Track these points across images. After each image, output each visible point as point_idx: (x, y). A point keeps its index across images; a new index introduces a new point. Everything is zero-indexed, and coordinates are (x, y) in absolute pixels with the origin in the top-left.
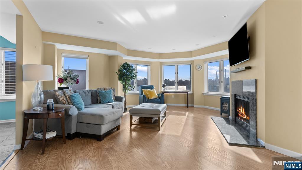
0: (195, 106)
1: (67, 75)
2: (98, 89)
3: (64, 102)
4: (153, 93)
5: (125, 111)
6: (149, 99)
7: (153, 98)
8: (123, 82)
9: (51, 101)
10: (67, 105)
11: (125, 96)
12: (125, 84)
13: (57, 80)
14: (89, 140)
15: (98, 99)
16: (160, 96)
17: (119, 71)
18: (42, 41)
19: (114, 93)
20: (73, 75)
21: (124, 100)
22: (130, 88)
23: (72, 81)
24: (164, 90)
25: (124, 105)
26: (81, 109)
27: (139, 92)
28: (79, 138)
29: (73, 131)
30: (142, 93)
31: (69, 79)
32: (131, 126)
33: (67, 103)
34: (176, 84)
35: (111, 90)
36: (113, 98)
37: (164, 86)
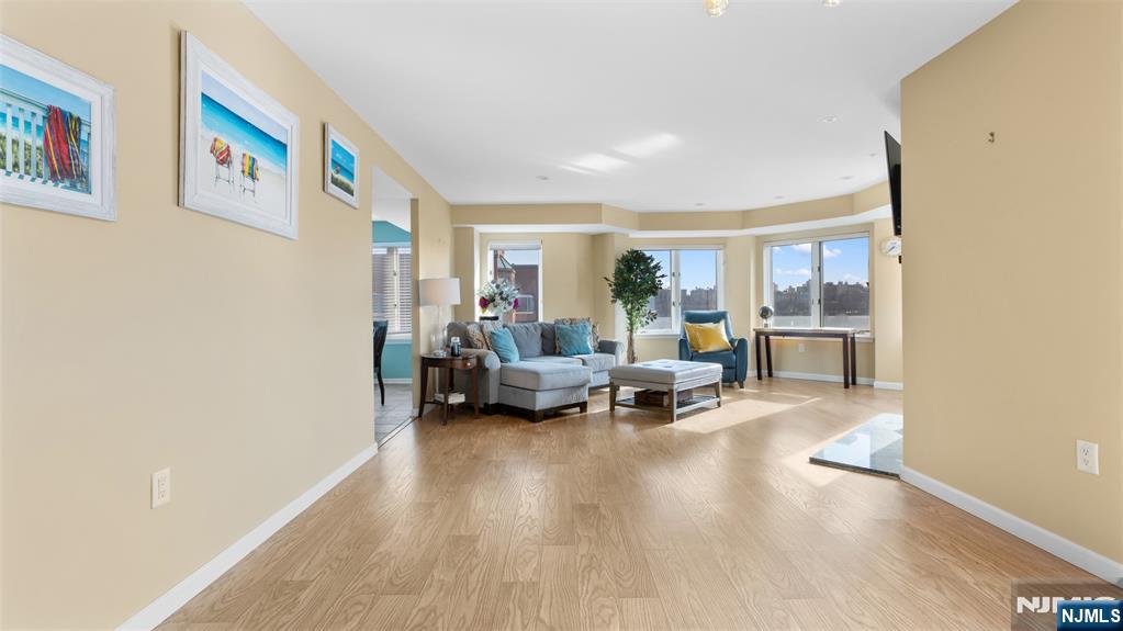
0: (877, 384)
1: (496, 291)
2: (557, 322)
3: (480, 344)
6: (700, 351)
7: (711, 348)
8: (626, 303)
9: (456, 340)
10: (484, 350)
11: (630, 340)
12: (632, 308)
13: (477, 301)
14: (517, 419)
15: (557, 345)
16: (736, 343)
17: (615, 273)
18: (452, 223)
19: (594, 333)
20: (507, 289)
21: (624, 350)
22: (644, 319)
23: (503, 304)
24: (767, 326)
26: (509, 361)
28: (501, 414)
29: (493, 400)
30: (685, 335)
31: (498, 298)
32: (612, 410)
33: (485, 346)
34: (815, 309)
35: (587, 324)
36: (590, 344)
37: (765, 313)
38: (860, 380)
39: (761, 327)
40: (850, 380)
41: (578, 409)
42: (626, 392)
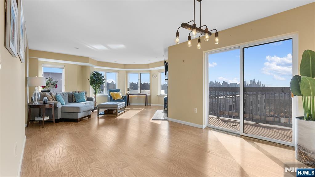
0: (152, 105)
2: (73, 92)
3: (51, 100)
4: (119, 95)
5: (95, 109)
6: (115, 99)
7: (118, 99)
8: (94, 87)
10: (54, 101)
11: (95, 97)
12: (96, 88)
14: (72, 122)
15: (74, 99)
16: (124, 97)
17: (91, 78)
18: (29, 56)
19: (86, 95)
20: (53, 81)
21: (94, 100)
22: (100, 91)
23: (52, 86)
24: (129, 93)
25: (95, 104)
26: (63, 104)
27: (107, 94)
28: (63, 122)
29: (59, 117)
30: (110, 95)
31: (50, 84)
32: (98, 116)
34: (139, 88)
35: (84, 93)
36: (85, 99)
37: (128, 90)
38: (148, 104)
39: (127, 93)
40: (146, 105)
41: (88, 117)
42: (102, 111)
